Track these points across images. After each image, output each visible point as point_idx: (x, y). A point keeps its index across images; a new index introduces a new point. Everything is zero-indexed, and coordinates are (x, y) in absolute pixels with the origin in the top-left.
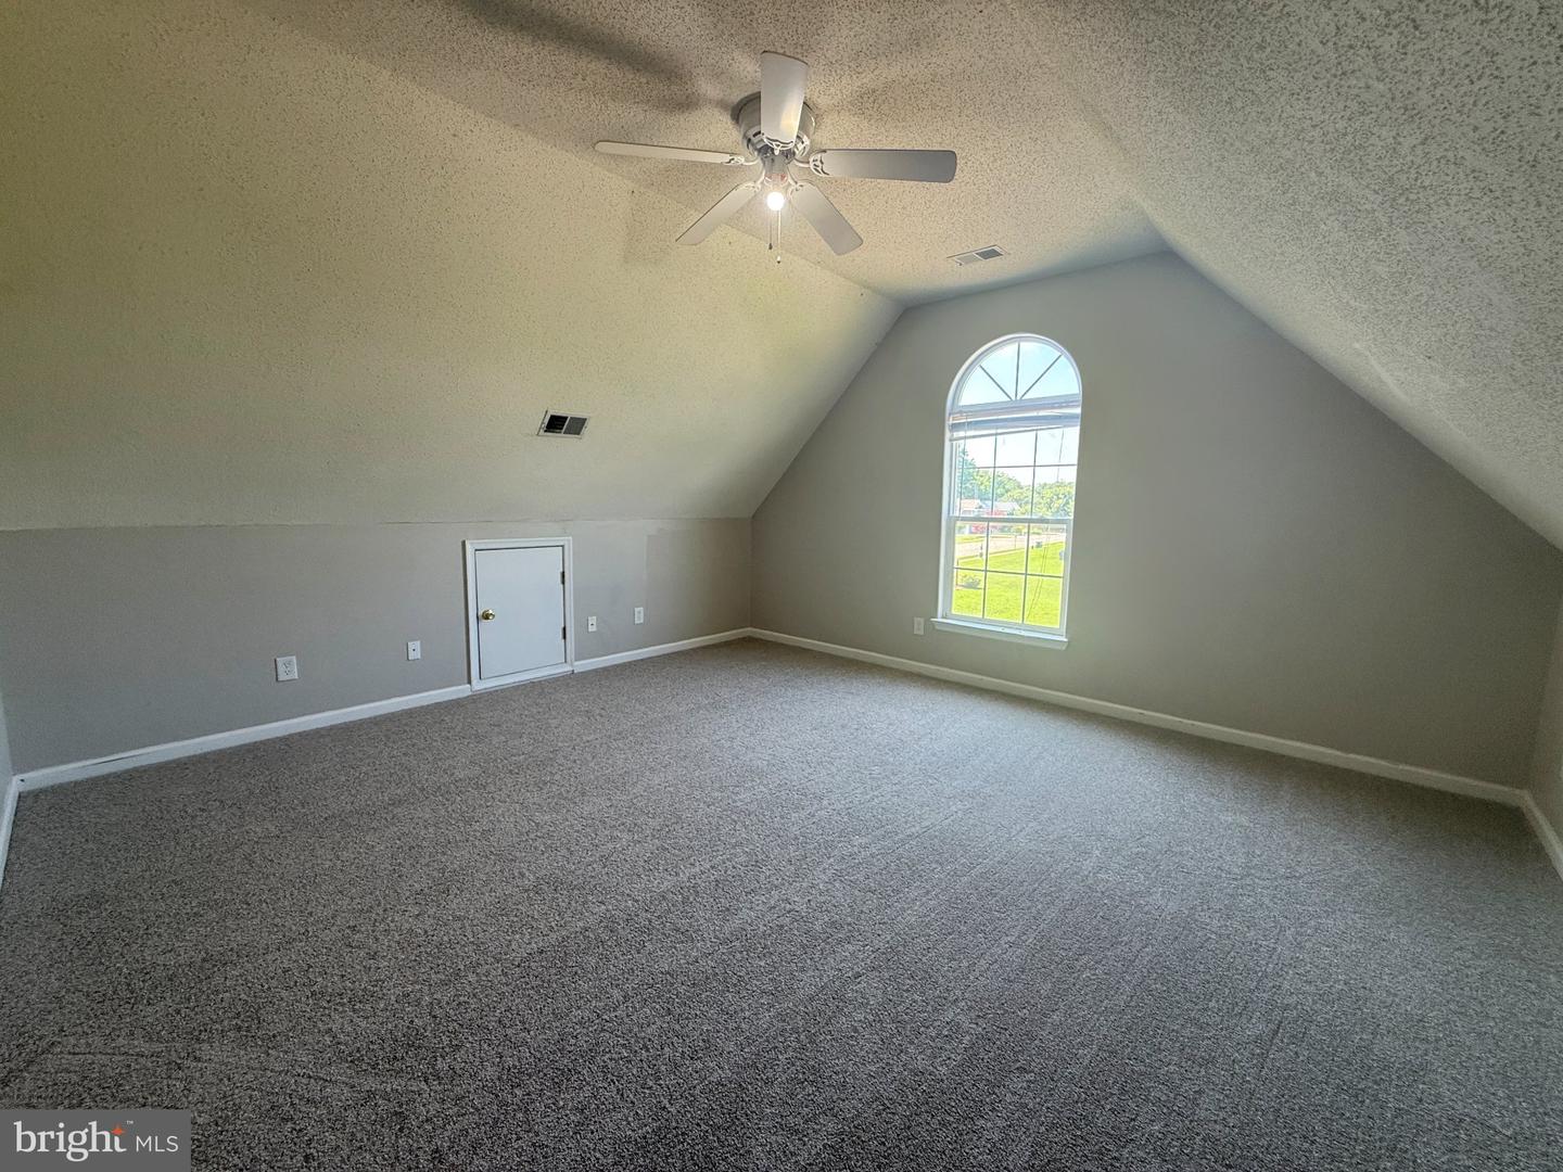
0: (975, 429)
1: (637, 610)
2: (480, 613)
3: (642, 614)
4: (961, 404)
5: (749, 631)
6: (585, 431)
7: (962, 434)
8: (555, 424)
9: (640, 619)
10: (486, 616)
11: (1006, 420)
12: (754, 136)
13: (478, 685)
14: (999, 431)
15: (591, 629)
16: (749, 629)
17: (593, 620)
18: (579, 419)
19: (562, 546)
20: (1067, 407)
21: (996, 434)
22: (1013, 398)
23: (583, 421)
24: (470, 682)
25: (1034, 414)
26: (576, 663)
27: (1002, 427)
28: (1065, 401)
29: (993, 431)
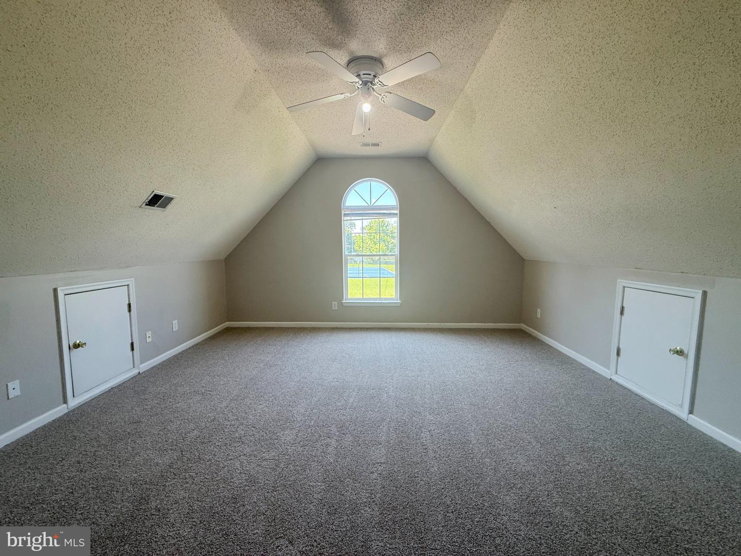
0: (355, 217)
1: (174, 322)
2: (71, 345)
3: (177, 325)
4: (346, 205)
5: (228, 324)
6: (170, 207)
7: (349, 218)
8: (155, 201)
9: (176, 328)
10: (77, 346)
11: (369, 213)
12: (363, 74)
13: (73, 403)
14: (364, 218)
15: (149, 340)
16: (227, 323)
17: (149, 334)
18: (170, 198)
19: (128, 285)
20: (393, 210)
21: (362, 219)
22: (370, 204)
23: (169, 200)
24: (65, 402)
25: (378, 212)
26: (141, 366)
27: (364, 216)
28: (392, 208)
29: (361, 218)
